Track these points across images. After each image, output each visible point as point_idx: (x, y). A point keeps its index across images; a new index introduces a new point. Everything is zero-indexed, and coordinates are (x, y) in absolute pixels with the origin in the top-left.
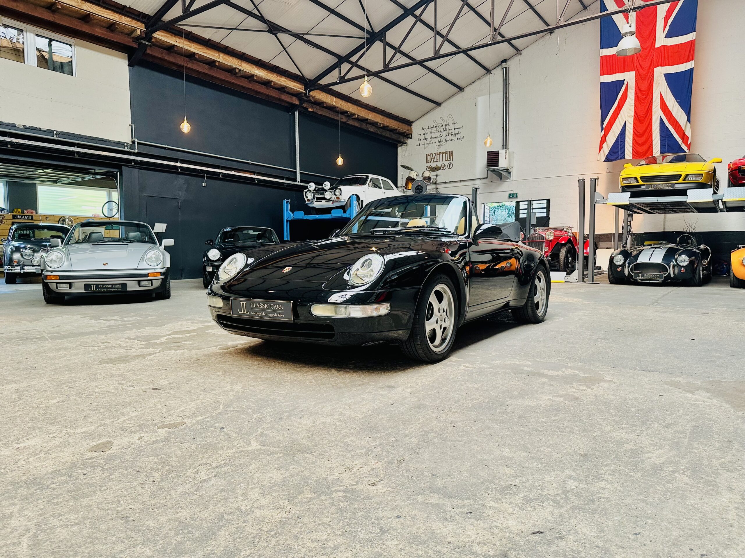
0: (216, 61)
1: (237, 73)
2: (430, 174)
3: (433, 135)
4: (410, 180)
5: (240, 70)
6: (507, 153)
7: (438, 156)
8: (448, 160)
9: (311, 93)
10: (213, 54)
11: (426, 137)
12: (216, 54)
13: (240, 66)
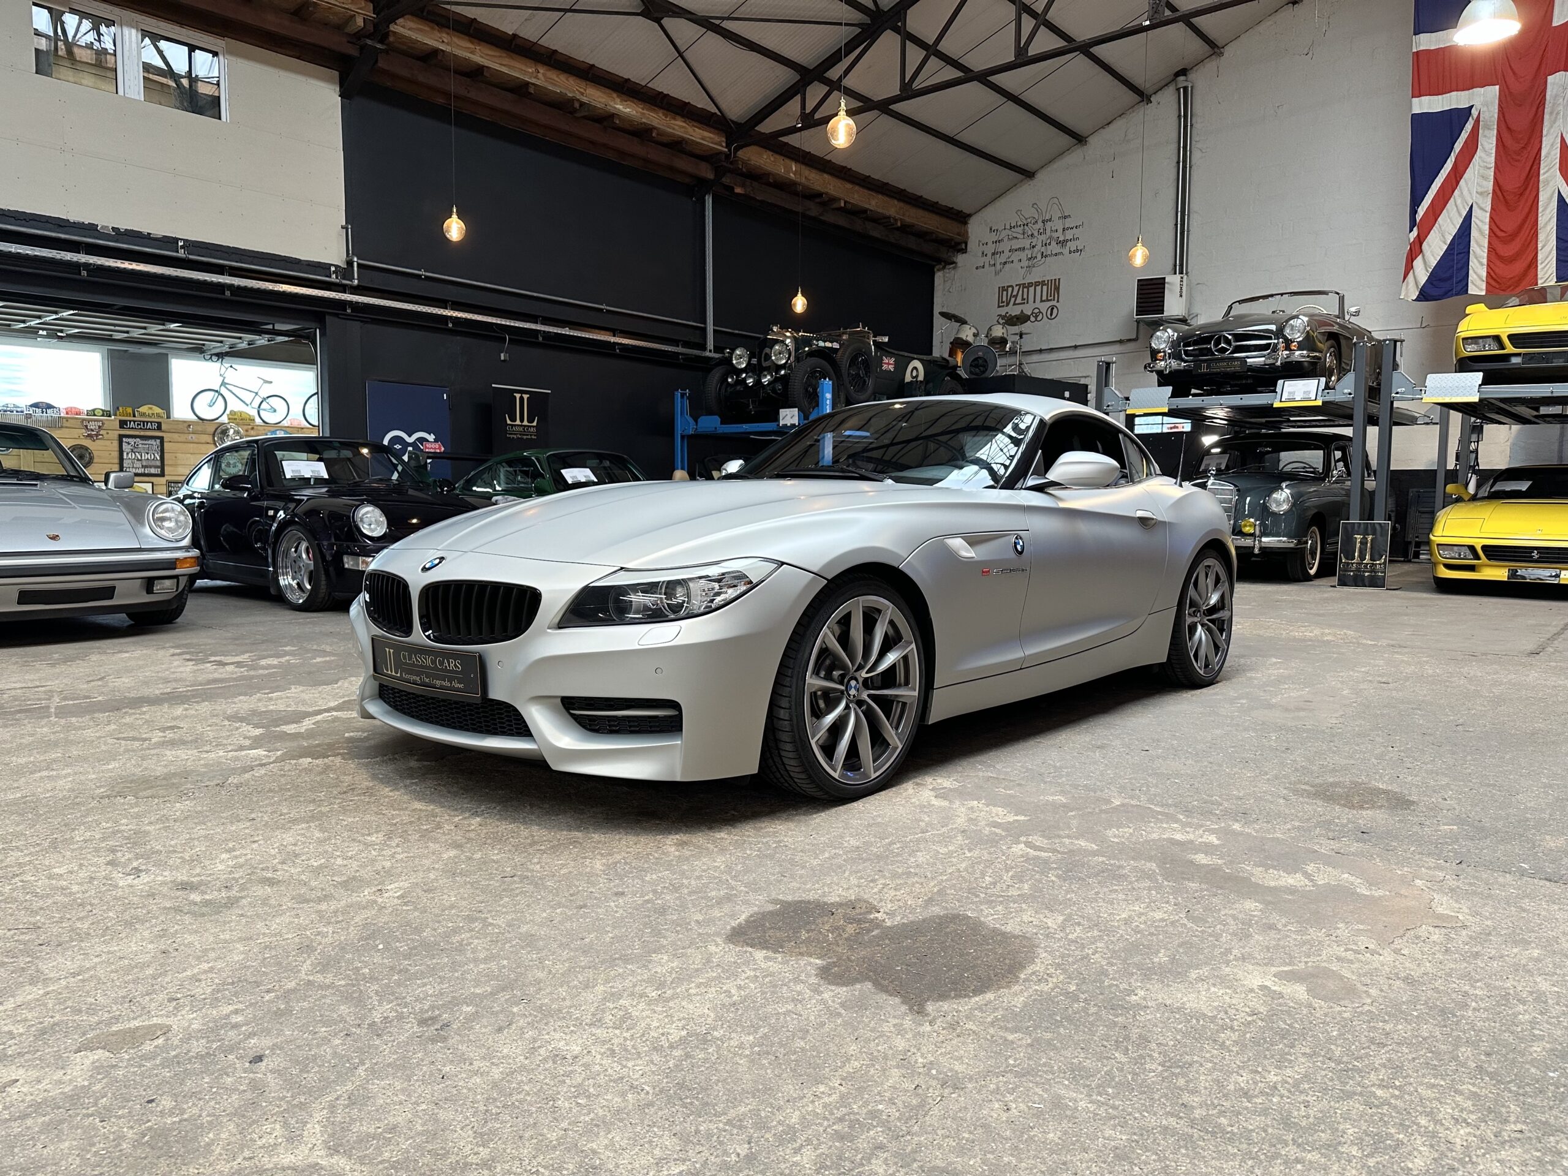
0: (527, 84)
1: (575, 110)
2: (1004, 331)
3: (1016, 244)
4: (959, 344)
5: (582, 104)
6: (1185, 283)
7: (1025, 290)
8: (1048, 300)
9: (740, 153)
10: (524, 68)
11: (1000, 247)
12: (531, 67)
13: (582, 94)
